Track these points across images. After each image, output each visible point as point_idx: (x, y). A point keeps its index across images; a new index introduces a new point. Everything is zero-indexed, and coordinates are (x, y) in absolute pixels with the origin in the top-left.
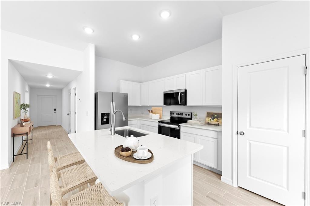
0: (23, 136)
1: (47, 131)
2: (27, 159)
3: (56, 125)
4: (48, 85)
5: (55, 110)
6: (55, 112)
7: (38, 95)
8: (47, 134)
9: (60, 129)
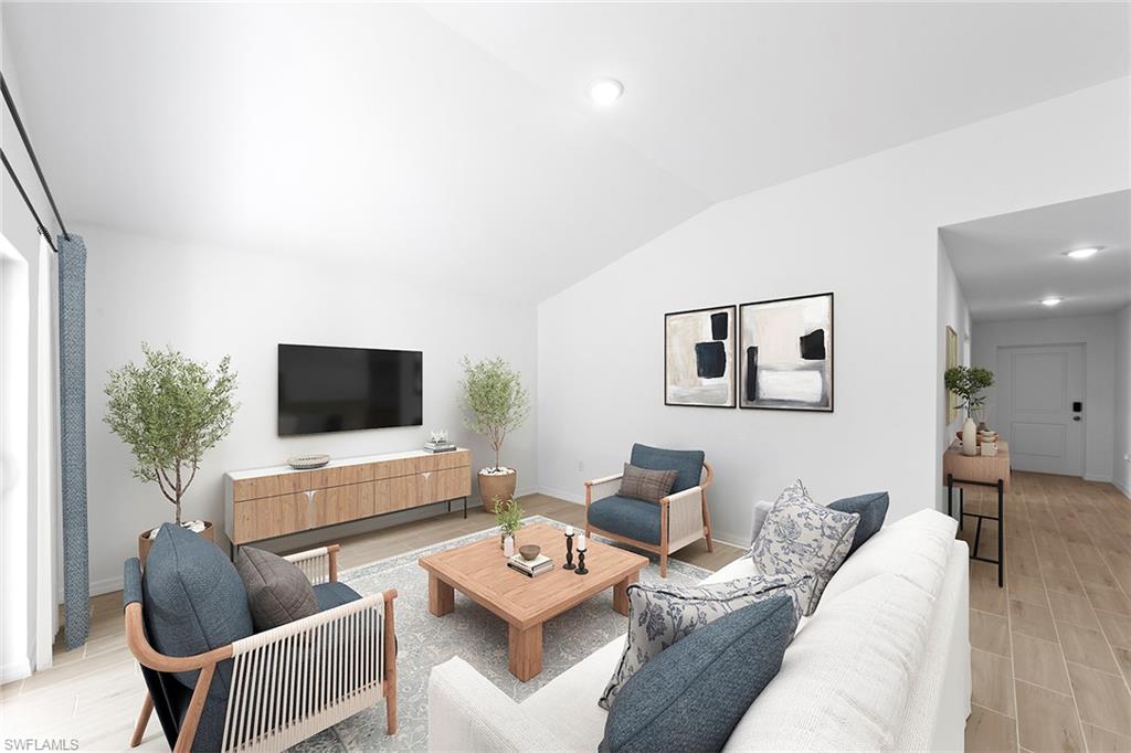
0: (961, 490)
1: (1046, 498)
2: (1001, 585)
3: (1080, 478)
4: (1051, 302)
5: (1077, 407)
6: (1077, 419)
7: (999, 348)
8: (1048, 510)
9: (1113, 500)
